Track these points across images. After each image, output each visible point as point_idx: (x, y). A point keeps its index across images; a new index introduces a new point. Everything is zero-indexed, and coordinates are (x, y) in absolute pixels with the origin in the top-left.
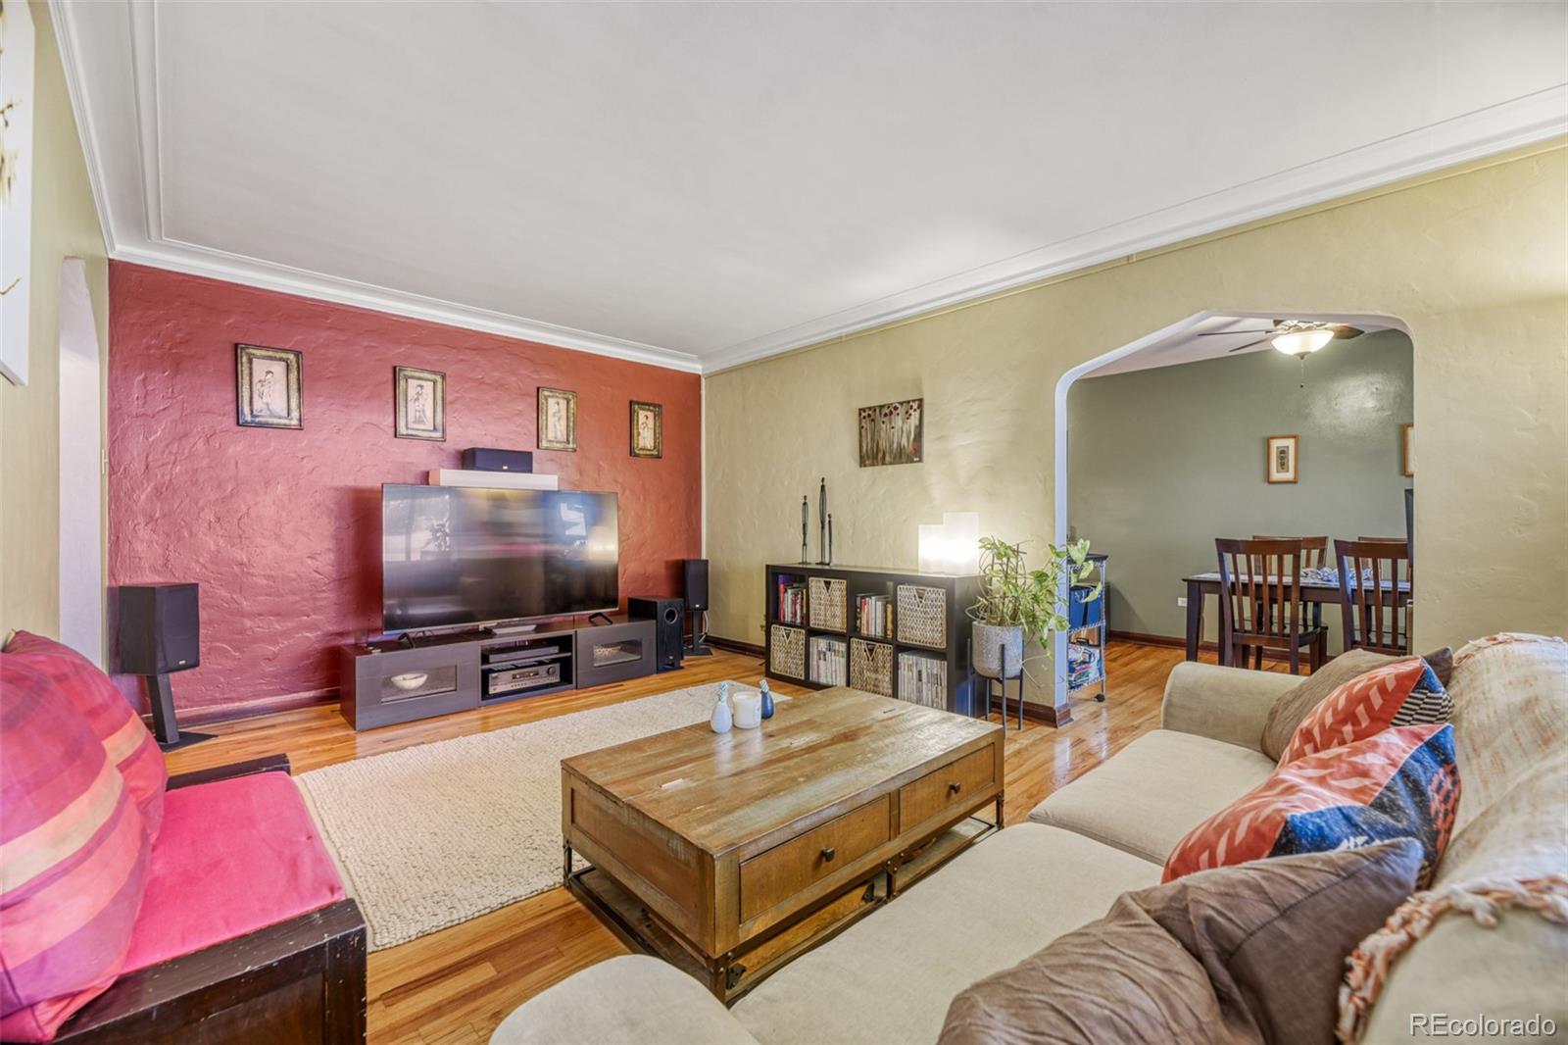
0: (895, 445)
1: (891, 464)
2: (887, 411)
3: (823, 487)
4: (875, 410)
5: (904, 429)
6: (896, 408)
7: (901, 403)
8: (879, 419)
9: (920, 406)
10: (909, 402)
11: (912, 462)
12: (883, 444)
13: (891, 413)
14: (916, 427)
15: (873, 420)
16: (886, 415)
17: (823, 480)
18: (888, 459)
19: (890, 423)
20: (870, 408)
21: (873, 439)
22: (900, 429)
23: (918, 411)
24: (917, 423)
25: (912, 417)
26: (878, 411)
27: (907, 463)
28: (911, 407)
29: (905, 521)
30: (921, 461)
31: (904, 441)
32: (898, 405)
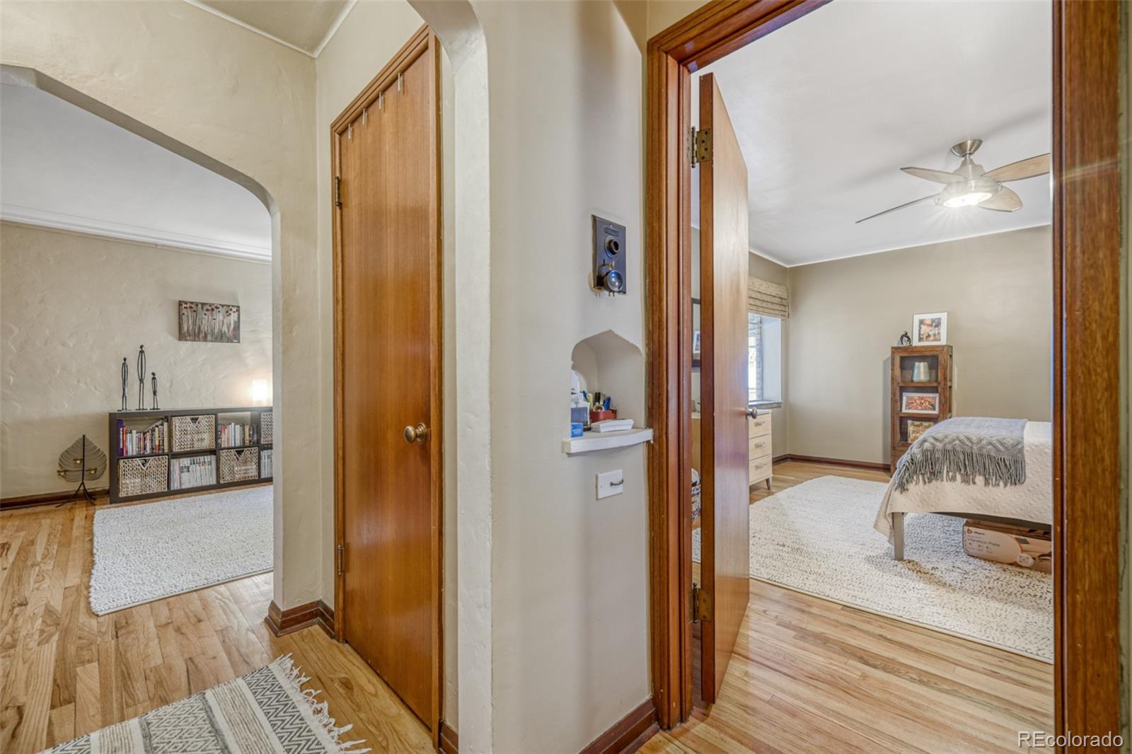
0: (216, 331)
1: (212, 341)
2: (209, 308)
3: (142, 352)
4: (197, 305)
5: (225, 321)
6: (217, 308)
7: (223, 306)
8: (201, 313)
9: (238, 311)
10: (229, 306)
11: (233, 342)
12: (205, 328)
13: (213, 310)
14: (235, 322)
15: (194, 311)
16: (207, 310)
17: (141, 347)
18: (209, 338)
19: (212, 316)
20: (192, 303)
21: (194, 323)
22: (221, 321)
23: (237, 313)
24: (236, 320)
25: (232, 316)
26: (200, 306)
27: (228, 342)
28: (231, 310)
29: (224, 378)
30: (239, 342)
31: (225, 329)
32: (219, 306)
